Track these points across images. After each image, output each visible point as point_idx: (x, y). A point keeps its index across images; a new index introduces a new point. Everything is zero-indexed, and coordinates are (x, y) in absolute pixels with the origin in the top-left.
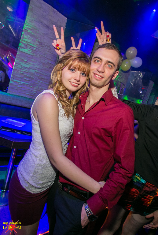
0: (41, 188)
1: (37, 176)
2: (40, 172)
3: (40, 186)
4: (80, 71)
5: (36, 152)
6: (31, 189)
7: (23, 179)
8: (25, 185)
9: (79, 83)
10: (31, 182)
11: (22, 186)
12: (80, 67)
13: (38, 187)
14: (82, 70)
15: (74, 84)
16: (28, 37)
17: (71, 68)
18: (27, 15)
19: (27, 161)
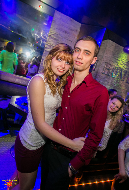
0: (37, 146)
1: (33, 138)
2: (35, 135)
3: (35, 145)
4: (65, 60)
5: (31, 120)
6: (29, 147)
7: (23, 140)
8: (25, 145)
9: (64, 69)
10: (28, 142)
11: (23, 145)
12: (65, 57)
13: (34, 146)
14: (67, 60)
15: (60, 70)
16: (51, 40)
17: (58, 58)
18: (52, 25)
19: (26, 127)
